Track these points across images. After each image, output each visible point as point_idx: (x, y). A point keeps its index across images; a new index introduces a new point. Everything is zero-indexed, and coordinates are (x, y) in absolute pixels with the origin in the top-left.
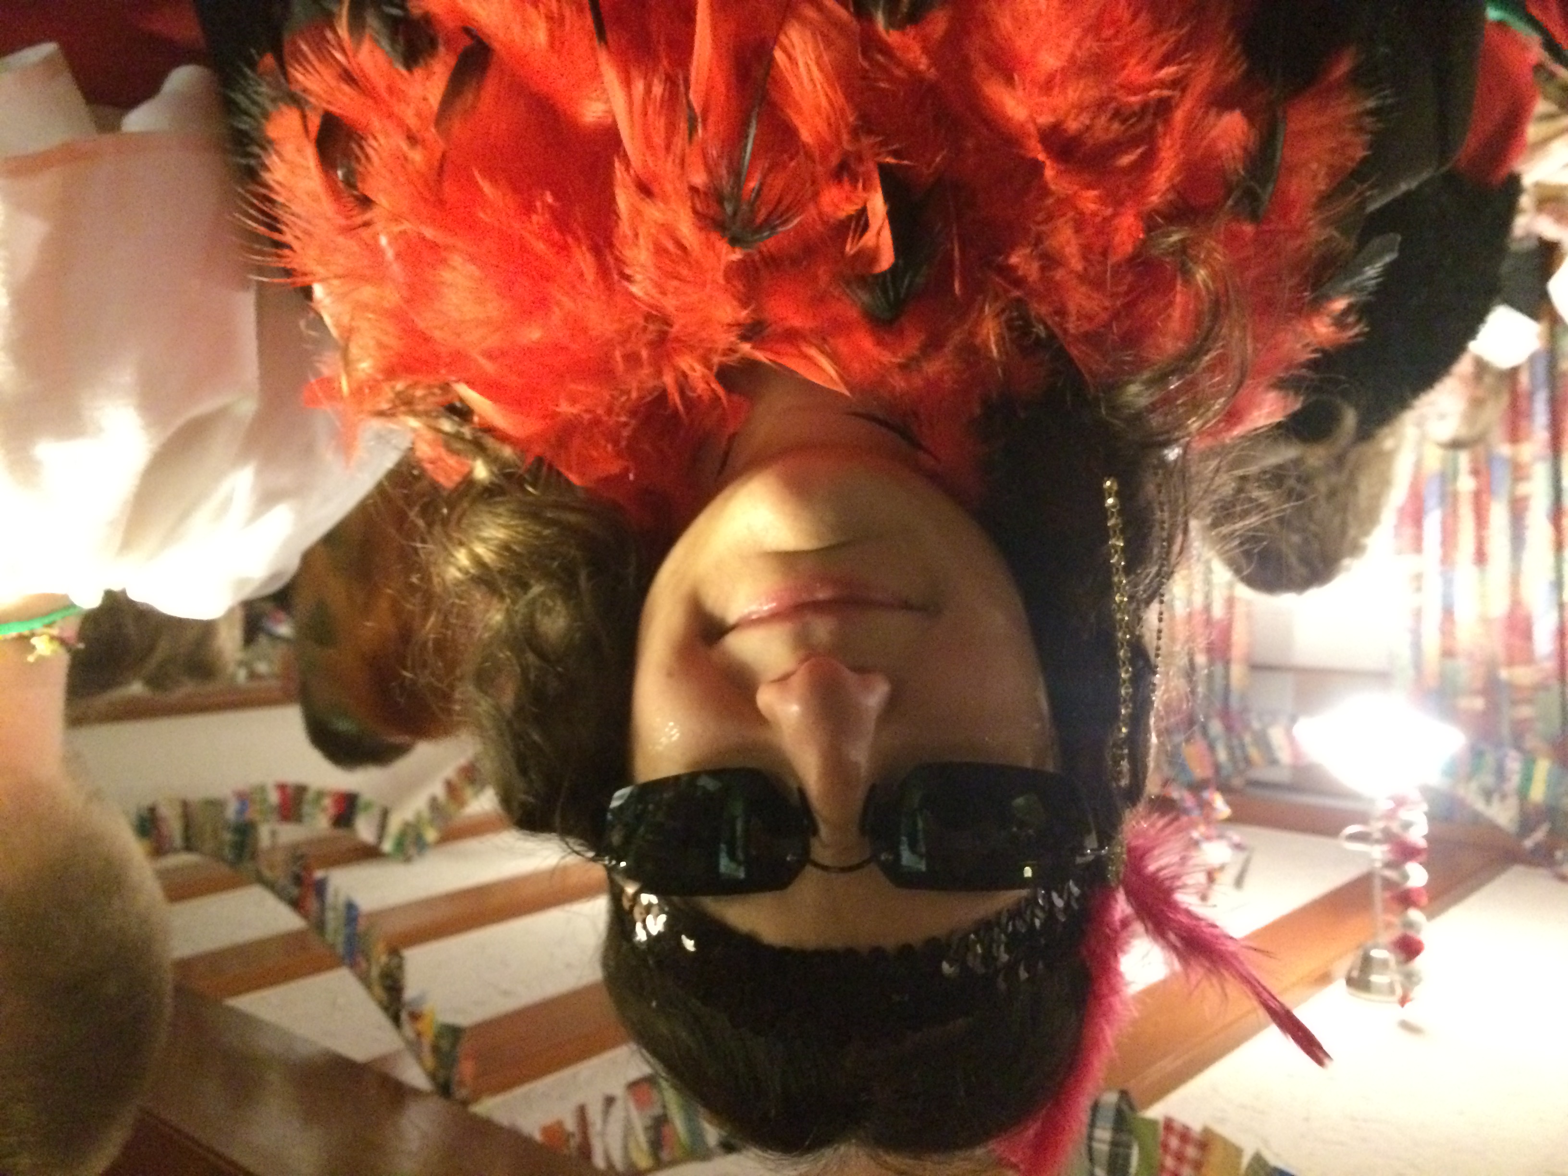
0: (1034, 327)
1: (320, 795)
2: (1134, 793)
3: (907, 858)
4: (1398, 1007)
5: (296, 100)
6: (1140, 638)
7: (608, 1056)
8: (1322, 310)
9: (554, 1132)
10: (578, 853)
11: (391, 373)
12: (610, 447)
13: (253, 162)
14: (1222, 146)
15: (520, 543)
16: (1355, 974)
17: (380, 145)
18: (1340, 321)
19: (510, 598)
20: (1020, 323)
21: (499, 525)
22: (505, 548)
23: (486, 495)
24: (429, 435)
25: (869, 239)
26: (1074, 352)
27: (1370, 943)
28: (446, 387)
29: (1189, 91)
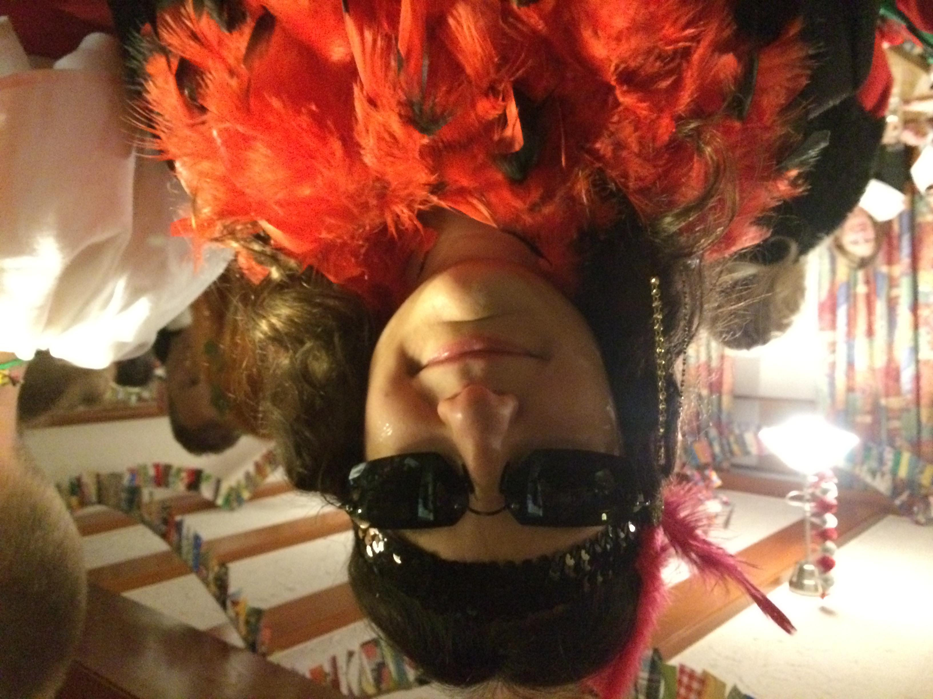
0: (609, 184)
1: (179, 470)
2: (667, 469)
3: (531, 508)
4: (820, 599)
5: (165, 51)
6: (671, 375)
7: (352, 626)
8: (783, 176)
9: (318, 673)
10: (332, 504)
11: (222, 214)
12: (353, 260)
13: (139, 88)
14: (722, 76)
15: (298, 317)
16: (795, 579)
17: (214, 78)
18: (794, 183)
19: (292, 350)
20: (600, 182)
21: (286, 306)
22: (290, 320)
23: (278, 288)
24: (244, 252)
25: (508, 132)
26: (632, 199)
27: (803, 561)
28: (255, 224)
29: (702, 43)
